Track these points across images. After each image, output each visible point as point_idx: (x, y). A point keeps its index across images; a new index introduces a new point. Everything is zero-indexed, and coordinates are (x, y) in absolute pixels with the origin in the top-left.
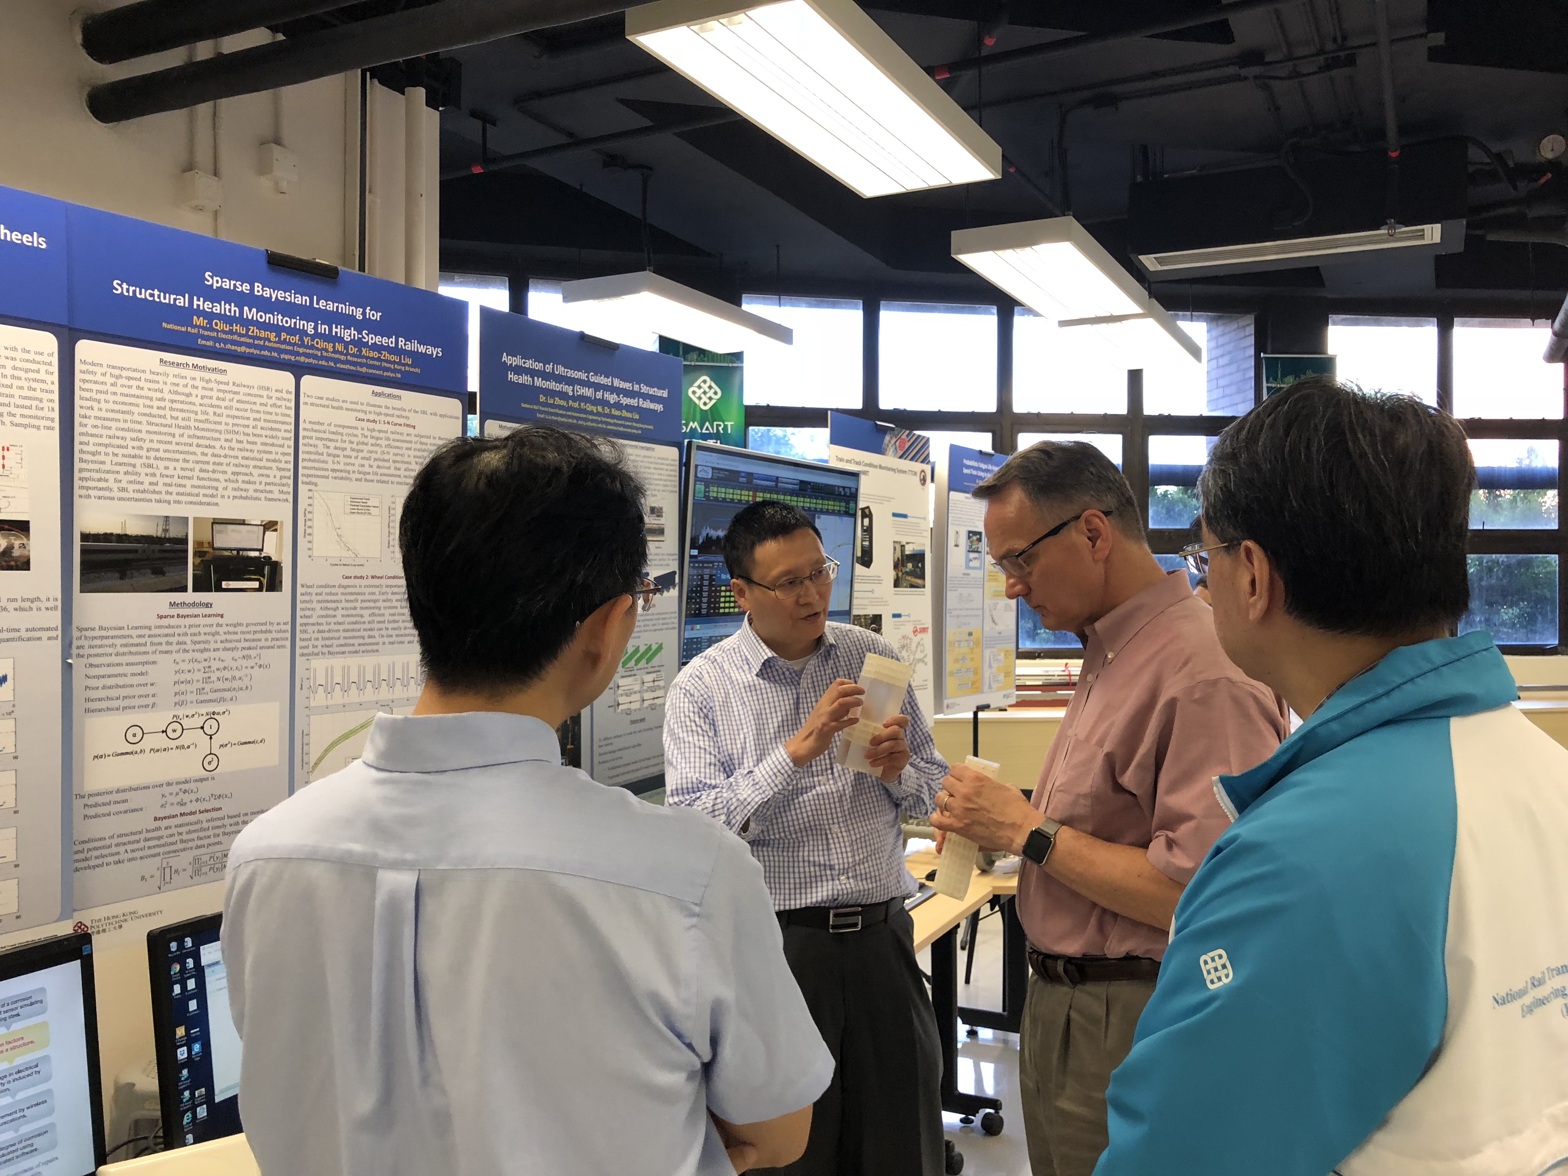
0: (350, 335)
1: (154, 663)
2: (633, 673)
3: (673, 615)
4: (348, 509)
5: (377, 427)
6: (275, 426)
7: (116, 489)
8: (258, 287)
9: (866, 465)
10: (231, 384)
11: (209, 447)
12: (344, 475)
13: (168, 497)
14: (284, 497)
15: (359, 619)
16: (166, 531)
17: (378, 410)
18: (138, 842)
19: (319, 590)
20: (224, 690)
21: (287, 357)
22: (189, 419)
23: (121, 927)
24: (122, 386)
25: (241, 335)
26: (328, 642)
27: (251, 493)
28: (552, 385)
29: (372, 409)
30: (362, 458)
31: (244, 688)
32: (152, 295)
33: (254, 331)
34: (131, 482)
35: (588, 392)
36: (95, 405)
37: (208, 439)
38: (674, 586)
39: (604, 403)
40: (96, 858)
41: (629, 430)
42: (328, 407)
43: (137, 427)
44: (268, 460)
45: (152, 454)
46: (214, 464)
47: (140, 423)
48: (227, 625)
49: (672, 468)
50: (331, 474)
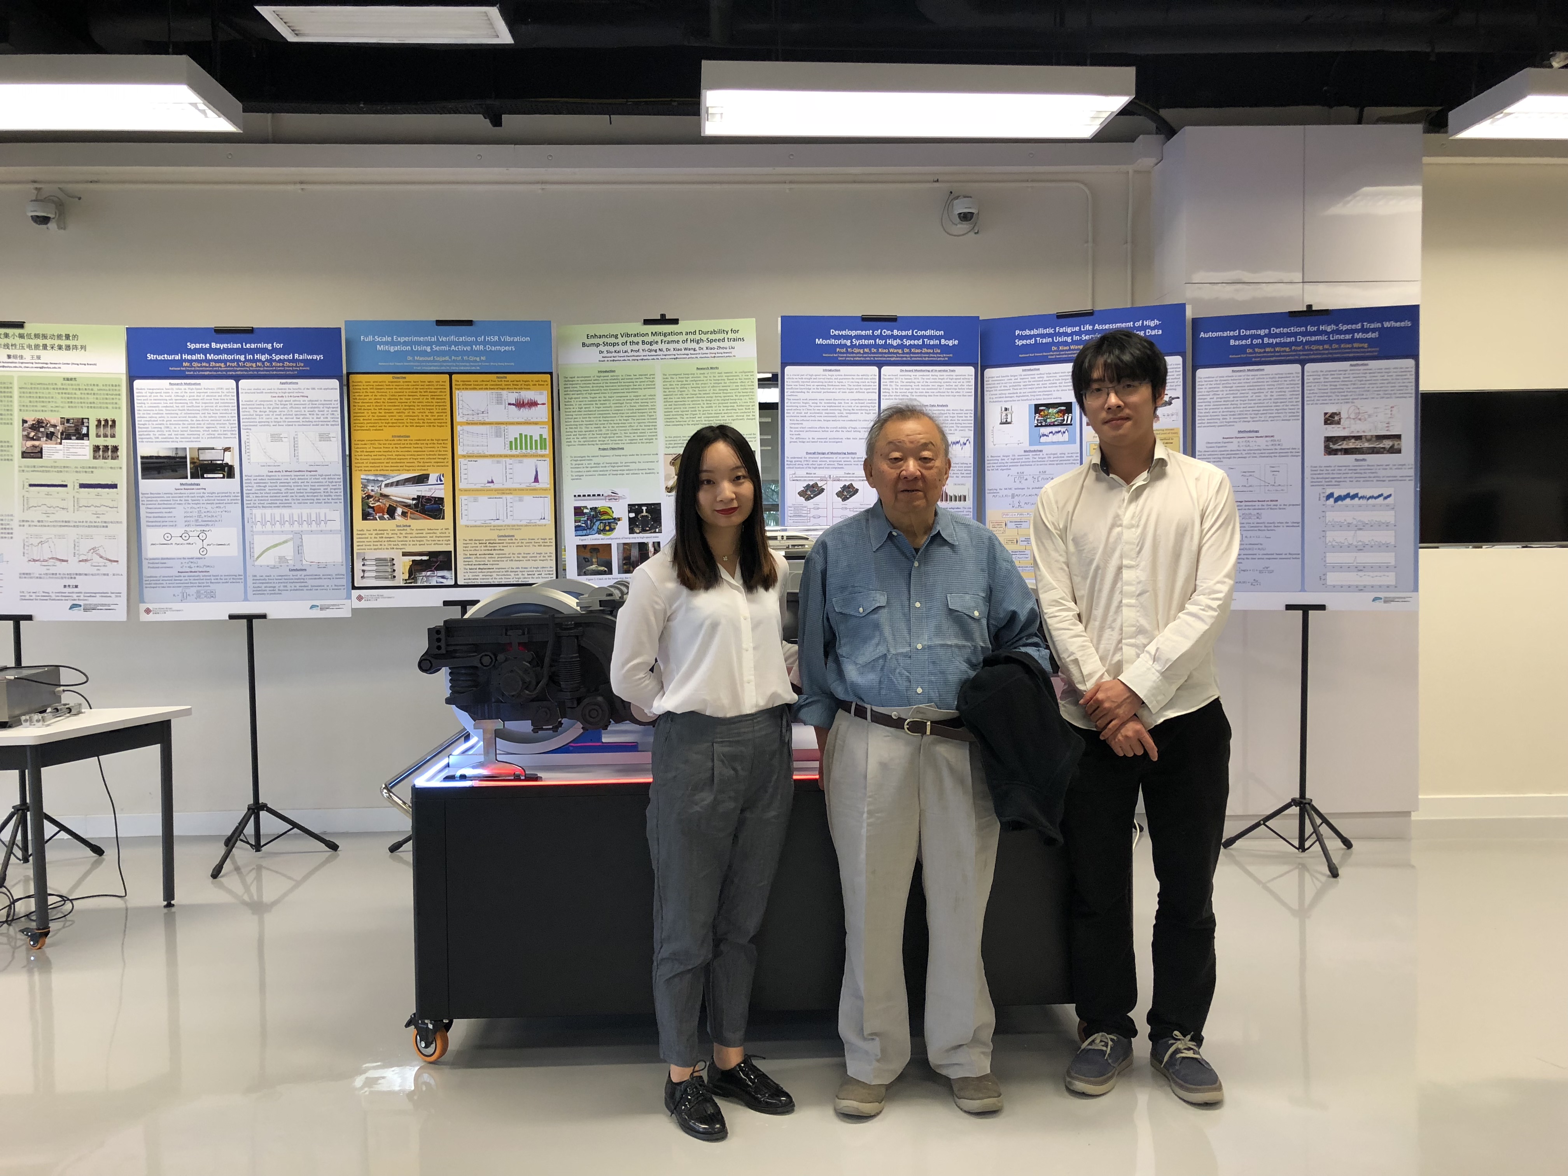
0: (265, 358)
1: (176, 508)
4: (269, 439)
5: (284, 399)
6: (227, 405)
7: (154, 438)
8: (213, 345)
10: (204, 389)
11: (194, 417)
12: (265, 423)
14: (233, 436)
15: (279, 491)
16: (176, 454)
17: (284, 391)
18: (171, 580)
19: (255, 478)
20: (208, 521)
21: (231, 373)
23: (165, 613)
24: (153, 396)
25: (207, 367)
26: (264, 502)
27: (216, 436)
31: (218, 521)
32: (164, 357)
33: (213, 364)
34: (160, 435)
36: (143, 405)
37: (194, 414)
40: (154, 584)
42: (255, 393)
43: (162, 412)
44: (222, 420)
45: (168, 423)
46: (198, 424)
48: (210, 493)
50: (258, 424)
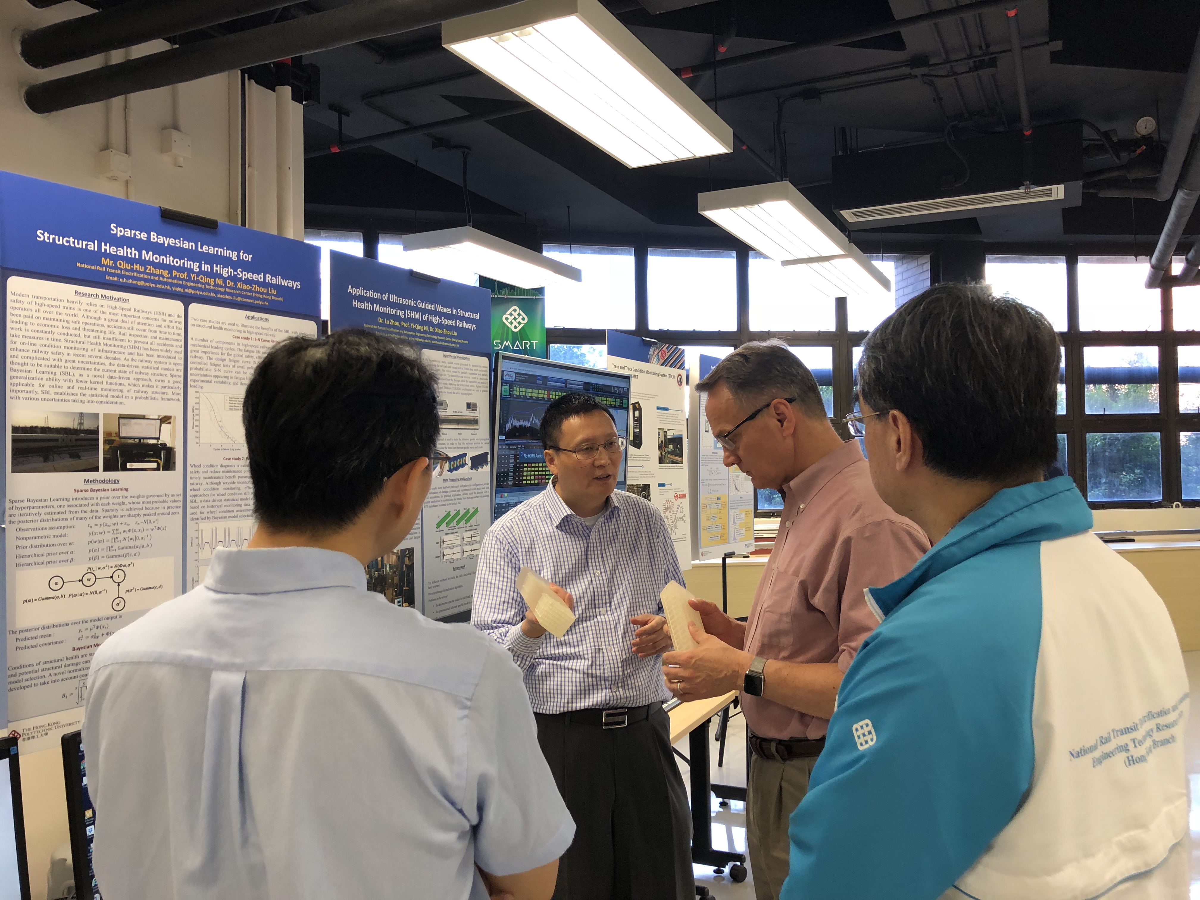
0: (228, 273)
1: (72, 527)
2: (455, 531)
3: (487, 486)
4: (227, 406)
5: (250, 342)
6: (168, 342)
7: (40, 392)
8: (153, 235)
9: (636, 370)
10: (133, 310)
11: (116, 359)
12: (224, 380)
13: (82, 398)
14: (176, 397)
15: (237, 491)
16: (81, 424)
17: (250, 330)
18: (60, 667)
19: (205, 469)
20: (129, 547)
21: (177, 289)
22: (99, 337)
23: (46, 734)
24: (44, 312)
25: (139, 272)
26: (213, 510)
27: (150, 394)
28: (388, 310)
29: (246, 329)
30: (238, 367)
31: (145, 546)
32: (68, 242)
33: (150, 269)
34: (52, 386)
35: (416, 315)
36: (23, 327)
37: (115, 353)
38: (487, 463)
39: (429, 323)
40: (26, 680)
41: (449, 344)
42: (210, 327)
43: (57, 343)
44: (163, 369)
45: (69, 365)
46: (120, 372)
47: (59, 340)
48: (131, 497)
49: (483, 373)
50: (214, 379)
